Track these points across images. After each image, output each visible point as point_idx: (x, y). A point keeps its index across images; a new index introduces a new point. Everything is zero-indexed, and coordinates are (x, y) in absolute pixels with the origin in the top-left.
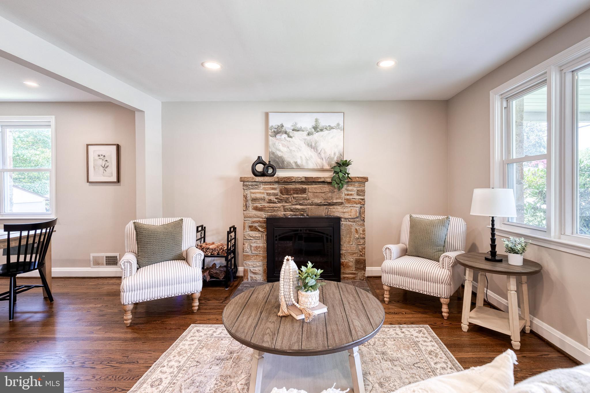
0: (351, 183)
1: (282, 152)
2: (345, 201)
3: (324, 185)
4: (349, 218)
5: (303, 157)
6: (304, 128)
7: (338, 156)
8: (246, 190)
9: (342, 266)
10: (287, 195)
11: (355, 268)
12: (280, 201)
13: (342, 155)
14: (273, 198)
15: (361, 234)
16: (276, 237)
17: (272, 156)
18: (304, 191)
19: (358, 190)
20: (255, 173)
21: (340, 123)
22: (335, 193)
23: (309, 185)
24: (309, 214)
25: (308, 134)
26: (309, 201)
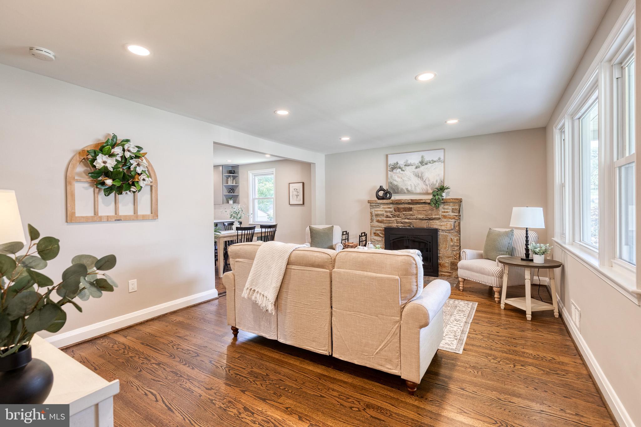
0: (447, 203)
1: (397, 182)
2: (442, 217)
3: (426, 205)
4: (445, 230)
5: (413, 185)
6: (413, 163)
7: (439, 183)
8: (372, 208)
9: (439, 266)
10: (399, 212)
11: (451, 268)
12: (394, 216)
13: (443, 182)
14: (389, 214)
15: (455, 242)
16: (391, 241)
17: (390, 185)
18: (410, 209)
19: (453, 209)
20: (379, 198)
21: (441, 157)
22: (434, 211)
23: (414, 205)
24: (415, 226)
25: (416, 168)
26: (414, 217)
